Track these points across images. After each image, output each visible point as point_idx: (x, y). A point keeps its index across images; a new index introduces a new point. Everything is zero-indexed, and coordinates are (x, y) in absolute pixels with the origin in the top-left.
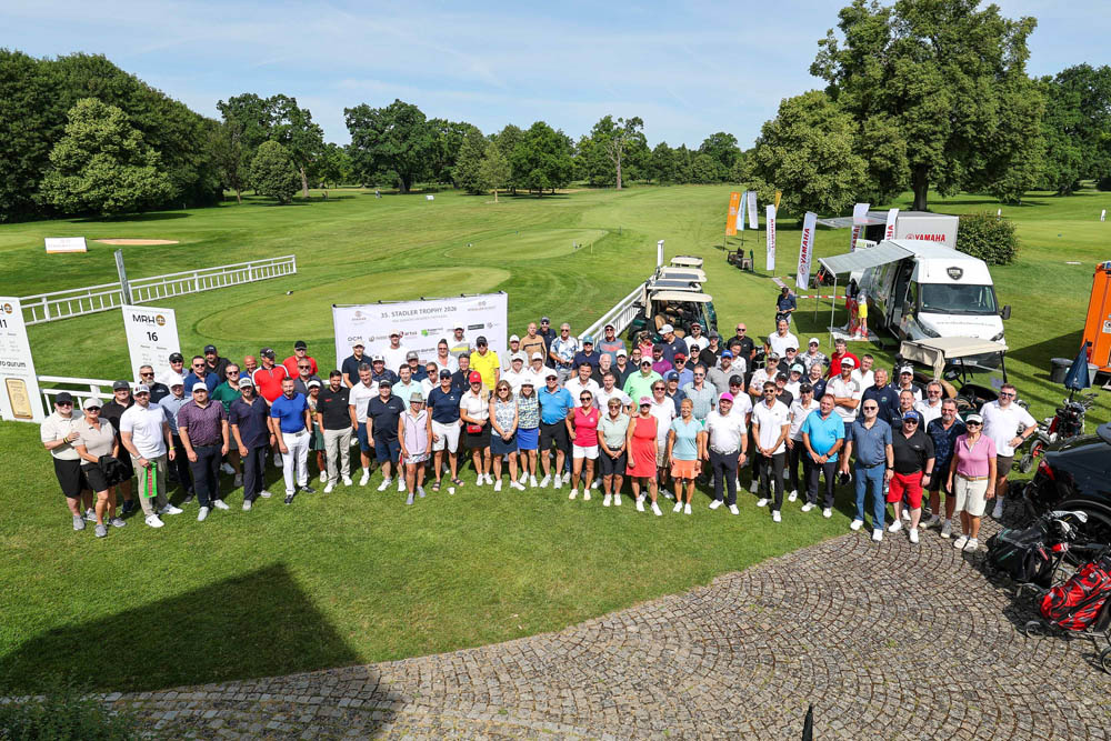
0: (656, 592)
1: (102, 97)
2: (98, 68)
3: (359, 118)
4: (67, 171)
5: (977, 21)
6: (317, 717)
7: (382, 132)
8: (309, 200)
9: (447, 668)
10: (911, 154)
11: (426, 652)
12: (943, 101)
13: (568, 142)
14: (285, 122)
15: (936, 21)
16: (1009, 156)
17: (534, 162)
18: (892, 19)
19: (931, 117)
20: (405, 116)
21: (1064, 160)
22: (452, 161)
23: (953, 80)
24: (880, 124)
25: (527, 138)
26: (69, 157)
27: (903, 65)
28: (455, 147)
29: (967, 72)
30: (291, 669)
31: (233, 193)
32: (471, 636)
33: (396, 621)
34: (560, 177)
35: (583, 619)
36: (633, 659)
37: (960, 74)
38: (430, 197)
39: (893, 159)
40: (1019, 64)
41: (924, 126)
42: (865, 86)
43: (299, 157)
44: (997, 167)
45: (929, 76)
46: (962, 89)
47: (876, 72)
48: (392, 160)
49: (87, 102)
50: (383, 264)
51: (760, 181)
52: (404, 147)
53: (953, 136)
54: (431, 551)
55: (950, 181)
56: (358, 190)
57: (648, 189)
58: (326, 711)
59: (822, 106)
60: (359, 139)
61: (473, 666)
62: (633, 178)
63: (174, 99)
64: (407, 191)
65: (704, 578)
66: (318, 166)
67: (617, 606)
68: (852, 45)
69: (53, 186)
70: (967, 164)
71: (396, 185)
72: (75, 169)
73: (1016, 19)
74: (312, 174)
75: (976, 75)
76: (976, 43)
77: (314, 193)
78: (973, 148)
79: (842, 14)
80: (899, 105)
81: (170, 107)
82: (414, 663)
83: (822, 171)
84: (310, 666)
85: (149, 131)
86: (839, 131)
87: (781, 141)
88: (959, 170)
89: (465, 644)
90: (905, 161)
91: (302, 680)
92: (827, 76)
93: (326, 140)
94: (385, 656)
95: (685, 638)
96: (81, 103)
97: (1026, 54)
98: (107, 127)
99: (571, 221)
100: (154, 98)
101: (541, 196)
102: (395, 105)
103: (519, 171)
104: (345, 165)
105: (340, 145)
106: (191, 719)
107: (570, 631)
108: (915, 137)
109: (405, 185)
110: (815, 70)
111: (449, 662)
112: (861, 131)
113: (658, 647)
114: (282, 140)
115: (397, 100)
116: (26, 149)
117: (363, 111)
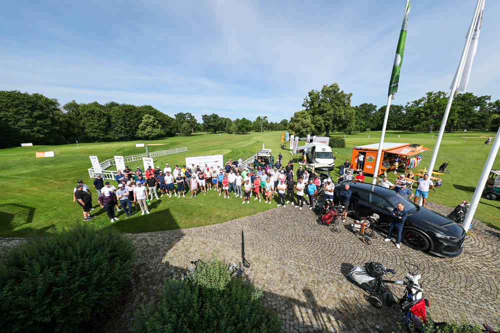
0: (244, 216)
1: (150, 114)
2: (150, 108)
3: (205, 117)
4: (142, 130)
5: (339, 94)
6: (169, 239)
7: (210, 120)
8: (194, 135)
9: (197, 230)
10: (325, 123)
11: (194, 227)
12: (332, 112)
13: (251, 122)
14: (189, 118)
15: (330, 94)
16: (347, 124)
17: (243, 126)
18: (320, 94)
19: (329, 115)
20: (215, 117)
21: (361, 124)
22: (225, 126)
23: (334, 107)
24: (317, 117)
25: (241, 121)
26: (142, 127)
27: (322, 104)
28: (226, 124)
29: (337, 105)
30: (166, 230)
31: (177, 134)
32: (204, 224)
33: (189, 221)
34: (249, 130)
35: (228, 221)
36: (236, 229)
37: (335, 106)
38: (220, 134)
39: (320, 125)
40: (349, 104)
41: (327, 117)
42: (314, 109)
43: (192, 126)
44: (345, 126)
45: (328, 106)
46: (336, 109)
47: (317, 106)
48: (212, 126)
49: (147, 115)
50: (206, 149)
51: (290, 130)
52: (215, 123)
53: (334, 119)
54: (200, 207)
55: (334, 129)
56: (205, 133)
57: (268, 132)
58: (171, 237)
59: (304, 113)
60: (205, 122)
61: (202, 230)
62: (265, 129)
63: (165, 114)
64: (215, 133)
65: (255, 213)
66: (196, 128)
67: (235, 218)
68: (311, 100)
69: (139, 133)
70: (337, 125)
71: (213, 132)
72: (144, 129)
73: (348, 94)
74: (194, 129)
75: (339, 106)
76: (338, 99)
77: (195, 133)
78: (339, 122)
79: (309, 93)
80: (321, 113)
81: (164, 115)
82: (191, 229)
83: (304, 128)
84: (170, 229)
85: (160, 121)
86: (308, 119)
87: (295, 121)
88: (336, 127)
89: (202, 225)
90: (323, 125)
91: (168, 232)
92: (306, 107)
93: (198, 122)
94: (186, 228)
95: (248, 224)
96: (145, 115)
97: (350, 101)
98: (151, 120)
99: (249, 139)
100: (161, 114)
101: (244, 134)
103: (239, 128)
104: (202, 127)
105: (201, 123)
106: (144, 239)
107: (224, 223)
108: (325, 120)
109: (215, 132)
110: (303, 105)
111: (198, 229)
112: (313, 118)
113: (241, 226)
114: (188, 122)
116: (134, 125)
117: (206, 116)
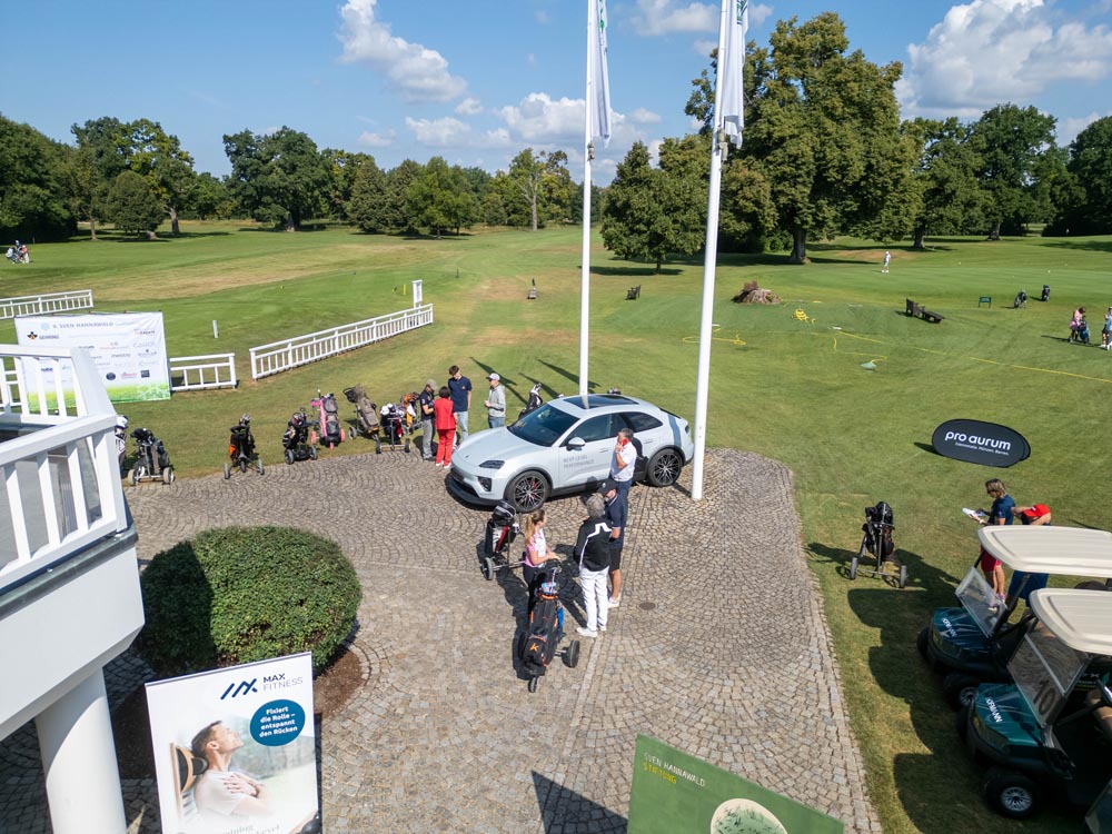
3: (240, 146)
7: (265, 162)
14: (149, 149)
17: (430, 199)
20: (293, 144)
23: (819, 124)
28: (350, 181)
52: (292, 179)
64: (295, 227)
66: (188, 196)
71: (282, 220)
73: (882, 65)
75: (839, 120)
97: (893, 97)
102: (282, 132)
109: (292, 222)
110: (690, 109)
114: (145, 169)
115: (284, 127)
117: (245, 138)
